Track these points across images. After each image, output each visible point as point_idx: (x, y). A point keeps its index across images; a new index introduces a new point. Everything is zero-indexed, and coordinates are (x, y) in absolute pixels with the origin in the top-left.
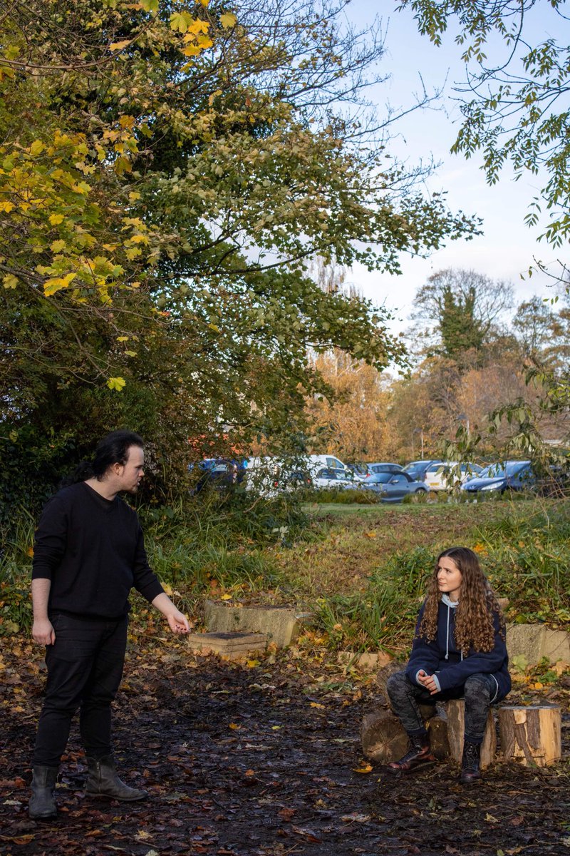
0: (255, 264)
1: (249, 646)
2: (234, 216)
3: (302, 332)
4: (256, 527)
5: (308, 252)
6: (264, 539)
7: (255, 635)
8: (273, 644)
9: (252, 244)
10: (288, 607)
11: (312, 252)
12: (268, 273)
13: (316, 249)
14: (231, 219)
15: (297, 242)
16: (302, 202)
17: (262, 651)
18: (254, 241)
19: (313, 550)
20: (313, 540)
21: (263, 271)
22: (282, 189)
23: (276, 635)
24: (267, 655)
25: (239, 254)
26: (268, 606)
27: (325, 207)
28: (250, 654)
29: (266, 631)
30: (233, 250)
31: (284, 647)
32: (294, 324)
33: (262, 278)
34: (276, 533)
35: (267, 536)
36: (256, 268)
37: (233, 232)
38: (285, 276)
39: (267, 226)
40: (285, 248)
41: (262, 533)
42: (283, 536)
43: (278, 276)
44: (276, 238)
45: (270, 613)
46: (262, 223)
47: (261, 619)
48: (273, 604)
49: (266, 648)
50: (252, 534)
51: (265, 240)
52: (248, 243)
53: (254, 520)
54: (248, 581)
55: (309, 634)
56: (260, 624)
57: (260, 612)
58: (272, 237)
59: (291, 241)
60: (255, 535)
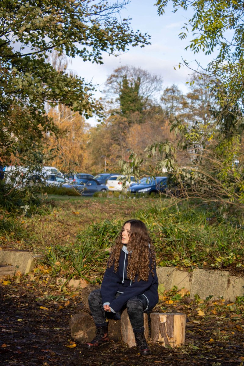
0: (18, 53)
1: (5, 273)
2: (7, 23)
3: (43, 95)
4: (11, 205)
5: (50, 48)
6: (15, 212)
7: (9, 266)
8: (19, 272)
9: (17, 40)
10: (28, 251)
11: (52, 48)
12: (26, 58)
13: (54, 46)
14: (5, 25)
15: (43, 41)
16: (48, 18)
17: (12, 276)
18: (18, 38)
19: (43, 219)
20: (43, 214)
21: (22, 57)
22: (37, 9)
23: (20, 267)
24: (15, 278)
25: (9, 46)
26: (17, 250)
27: (61, 22)
28: (5, 277)
29: (15, 264)
30: (6, 43)
31: (25, 274)
32: (39, 89)
33: (21, 61)
34: (22, 209)
35: (17, 210)
36: (19, 54)
37: (6, 32)
38: (34, 61)
39: (27, 30)
40: (36, 44)
41: (14, 208)
42: (26, 210)
43: (31, 61)
44: (31, 38)
45: (18, 254)
46: (24, 28)
47: (12, 257)
48: (20, 249)
49: (14, 274)
50: (8, 209)
51: (25, 39)
52: (14, 40)
53: (10, 200)
54: (5, 235)
55: (40, 267)
56: (11, 260)
57: (12, 253)
58: (29, 37)
59: (40, 41)
60: (10, 209)
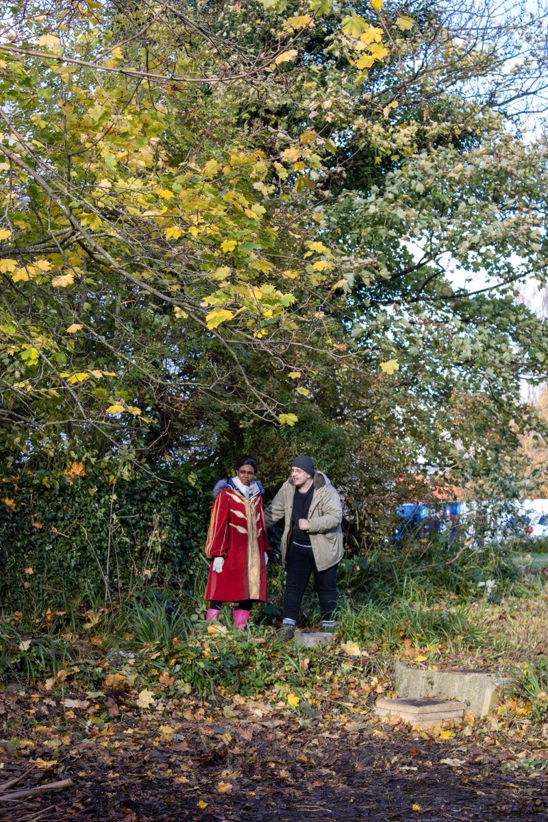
0: (461, 290)
1: (444, 715)
2: (438, 237)
3: (514, 364)
4: (460, 581)
5: (521, 276)
6: (468, 594)
7: (451, 703)
8: (471, 715)
9: (458, 267)
10: (488, 671)
11: (524, 275)
12: (477, 299)
13: (529, 272)
14: (434, 240)
15: (508, 265)
16: (511, 221)
17: (458, 721)
18: (460, 264)
19: (524, 606)
20: (524, 595)
21: (471, 297)
22: (490, 206)
23: (473, 703)
24: (464, 725)
25: (444, 278)
26: (466, 671)
27: (538, 225)
28: (444, 724)
29: (463, 698)
30: (438, 273)
31: (482, 718)
32: (505, 355)
33: (469, 304)
34: (482, 587)
35: (472, 591)
36: (463, 293)
37: (436, 254)
38: (493, 302)
39: (473, 247)
40: (495, 271)
41: (466, 587)
42: (489, 590)
43: (488, 303)
44: (484, 260)
45: (468, 677)
46: (467, 244)
47: (457, 685)
48: (472, 667)
49: (463, 718)
50: (455, 588)
51: (472, 263)
52: (453, 267)
53: (458, 572)
54: (446, 640)
55: (510, 704)
56: (456, 690)
57: (457, 676)
58: (480, 260)
59: (500, 264)
60: (458, 589)
